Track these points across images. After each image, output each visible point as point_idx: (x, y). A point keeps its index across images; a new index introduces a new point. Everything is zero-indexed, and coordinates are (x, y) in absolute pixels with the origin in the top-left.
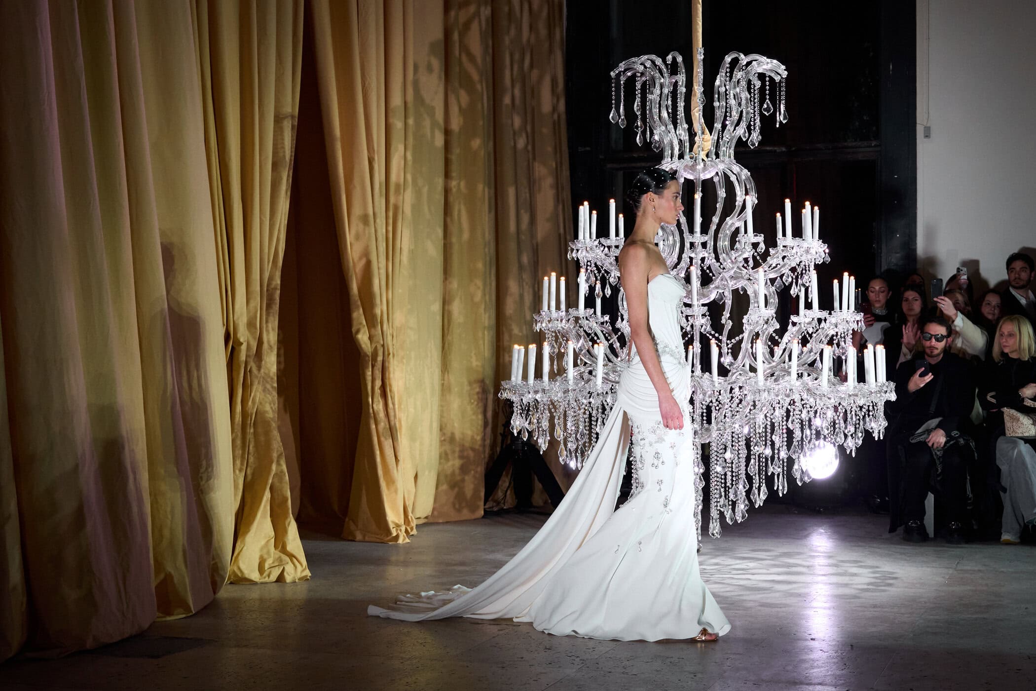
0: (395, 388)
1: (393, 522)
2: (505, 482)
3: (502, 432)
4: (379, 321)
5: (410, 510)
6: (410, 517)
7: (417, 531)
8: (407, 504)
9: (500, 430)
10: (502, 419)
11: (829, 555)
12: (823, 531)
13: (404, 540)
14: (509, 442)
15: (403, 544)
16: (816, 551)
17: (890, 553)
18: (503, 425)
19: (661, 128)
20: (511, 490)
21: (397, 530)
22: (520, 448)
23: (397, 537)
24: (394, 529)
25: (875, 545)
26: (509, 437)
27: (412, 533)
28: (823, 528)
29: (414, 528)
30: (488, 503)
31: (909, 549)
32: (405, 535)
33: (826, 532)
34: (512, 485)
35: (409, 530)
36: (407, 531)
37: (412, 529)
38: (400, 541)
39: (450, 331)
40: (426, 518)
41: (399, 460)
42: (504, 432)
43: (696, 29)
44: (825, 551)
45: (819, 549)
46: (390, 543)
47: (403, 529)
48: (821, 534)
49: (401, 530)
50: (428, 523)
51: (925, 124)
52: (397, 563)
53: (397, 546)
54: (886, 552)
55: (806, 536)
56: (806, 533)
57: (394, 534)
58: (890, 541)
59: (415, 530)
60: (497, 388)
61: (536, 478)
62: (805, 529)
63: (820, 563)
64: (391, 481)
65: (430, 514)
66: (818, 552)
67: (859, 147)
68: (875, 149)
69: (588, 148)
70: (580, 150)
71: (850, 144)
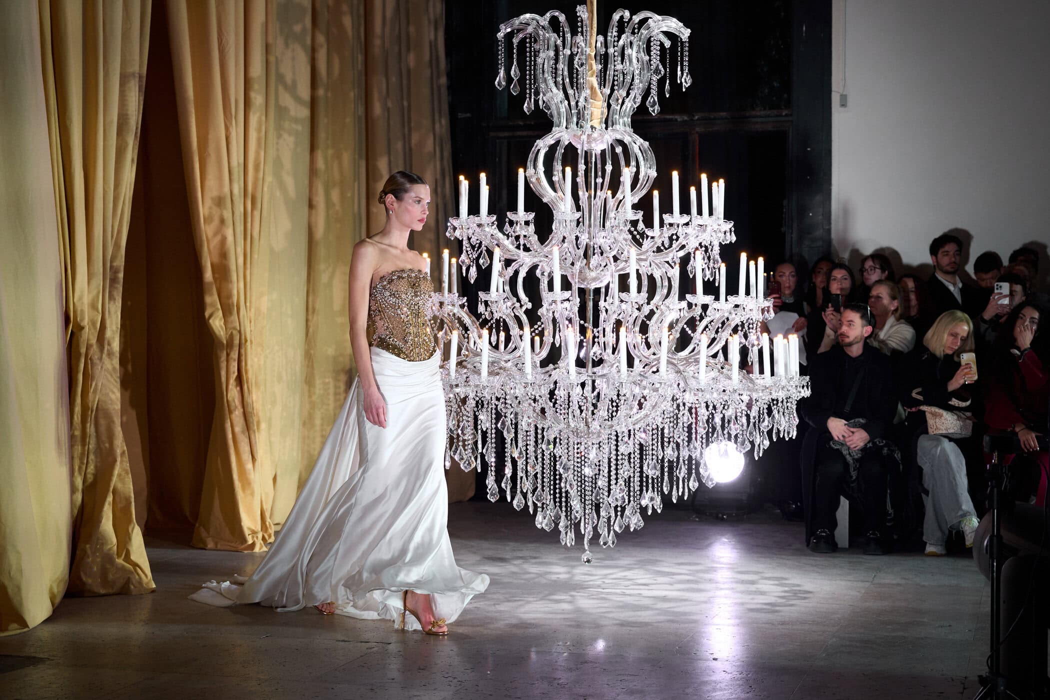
1: (249, 529)
4: (235, 304)
5: (267, 516)
6: (267, 523)
8: (265, 508)
11: (735, 567)
12: (726, 540)
13: (260, 548)
15: (260, 553)
16: (719, 563)
17: (800, 565)
21: (253, 537)
23: (253, 545)
24: (250, 536)
25: (784, 557)
28: (727, 536)
31: (820, 560)
32: (262, 542)
33: (730, 542)
35: (267, 537)
36: (264, 539)
37: (270, 537)
38: (257, 550)
41: (256, 462)
44: (729, 563)
45: (722, 560)
46: (245, 552)
47: (260, 536)
48: (724, 543)
49: (257, 538)
51: (841, 92)
53: (252, 556)
54: (797, 564)
55: (709, 545)
56: (709, 542)
57: (250, 542)
58: (798, 553)
62: (707, 538)
63: (723, 576)
64: (247, 483)
66: (722, 564)
67: (769, 116)
68: (786, 119)
69: (468, 115)
70: (459, 117)
71: (758, 114)
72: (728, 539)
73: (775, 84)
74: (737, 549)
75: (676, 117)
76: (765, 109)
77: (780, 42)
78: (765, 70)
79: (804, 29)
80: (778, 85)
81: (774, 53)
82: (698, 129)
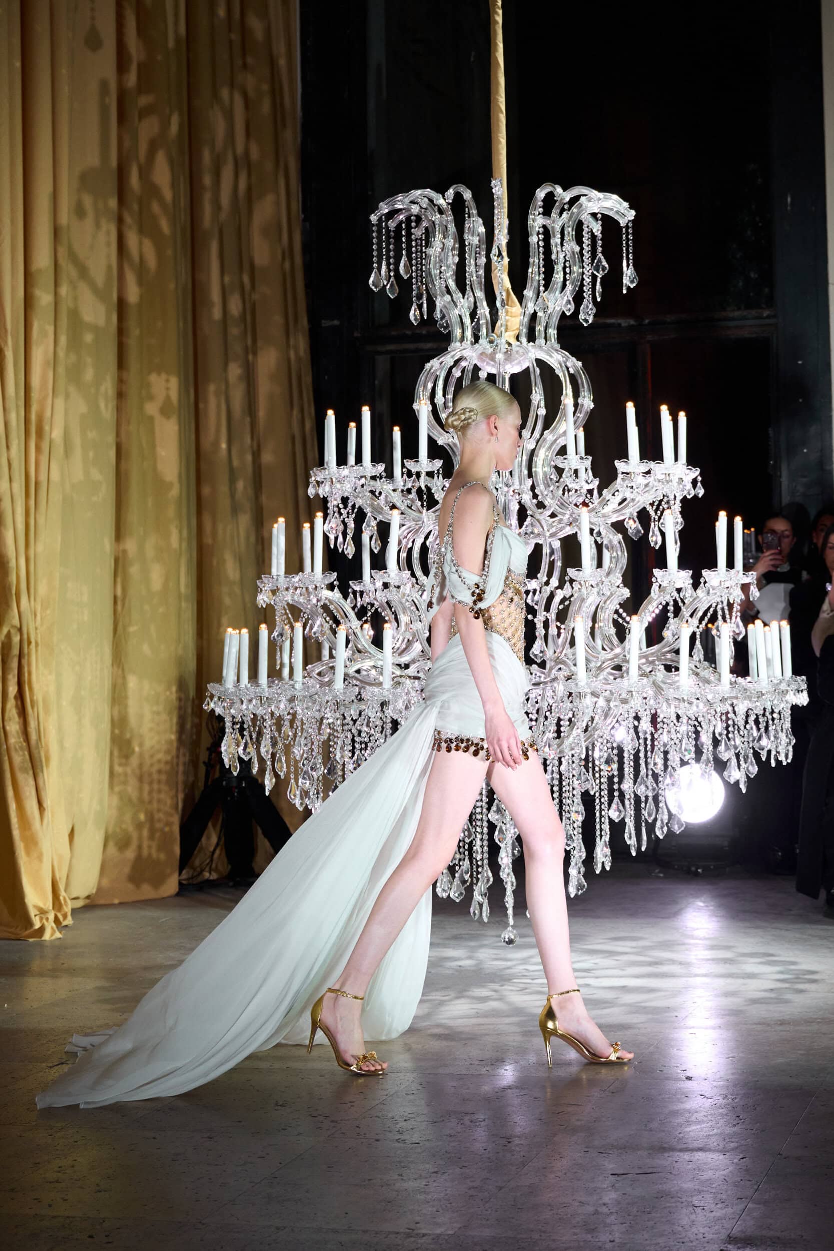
0: (39, 696)
1: (35, 907)
2: (211, 839)
3: (206, 760)
4: (14, 592)
5: (62, 886)
6: (61, 898)
7: (73, 918)
8: (58, 876)
9: (204, 756)
10: (206, 740)
11: (715, 943)
12: (701, 904)
13: (52, 935)
14: (217, 775)
15: (51, 941)
16: (692, 937)
17: (805, 937)
18: (208, 749)
19: (445, 298)
20: (221, 850)
21: (41, 919)
22: (234, 784)
23: (42, 930)
24: (37, 918)
25: (781, 925)
26: (218, 767)
27: (64, 923)
28: (703, 899)
29: (69, 914)
30: (184, 872)
32: (54, 926)
33: (707, 906)
34: (222, 842)
35: (61, 918)
36: (57, 920)
37: (65, 917)
38: (47, 936)
39: (126, 605)
40: (88, 897)
41: (44, 809)
42: (210, 759)
43: (498, 150)
44: (707, 936)
45: (696, 933)
46: (31, 940)
47: (51, 917)
48: (699, 909)
49: (47, 919)
50: (91, 905)
52: (41, 975)
53: (41, 945)
54: (798, 935)
55: (676, 914)
56: (678, 907)
57: (37, 925)
58: (804, 918)
59: (69, 917)
60: (201, 694)
61: (260, 831)
62: (675, 902)
63: (700, 956)
64: (32, 842)
65: (94, 891)
66: (696, 938)
67: (744, 318)
68: (768, 321)
69: (336, 322)
70: (323, 325)
71: (731, 315)
72: (704, 902)
73: (752, 275)
74: (717, 916)
75: (619, 321)
76: (739, 309)
77: (758, 219)
78: (738, 256)
79: (789, 200)
80: (756, 276)
81: (749, 232)
82: (649, 338)
